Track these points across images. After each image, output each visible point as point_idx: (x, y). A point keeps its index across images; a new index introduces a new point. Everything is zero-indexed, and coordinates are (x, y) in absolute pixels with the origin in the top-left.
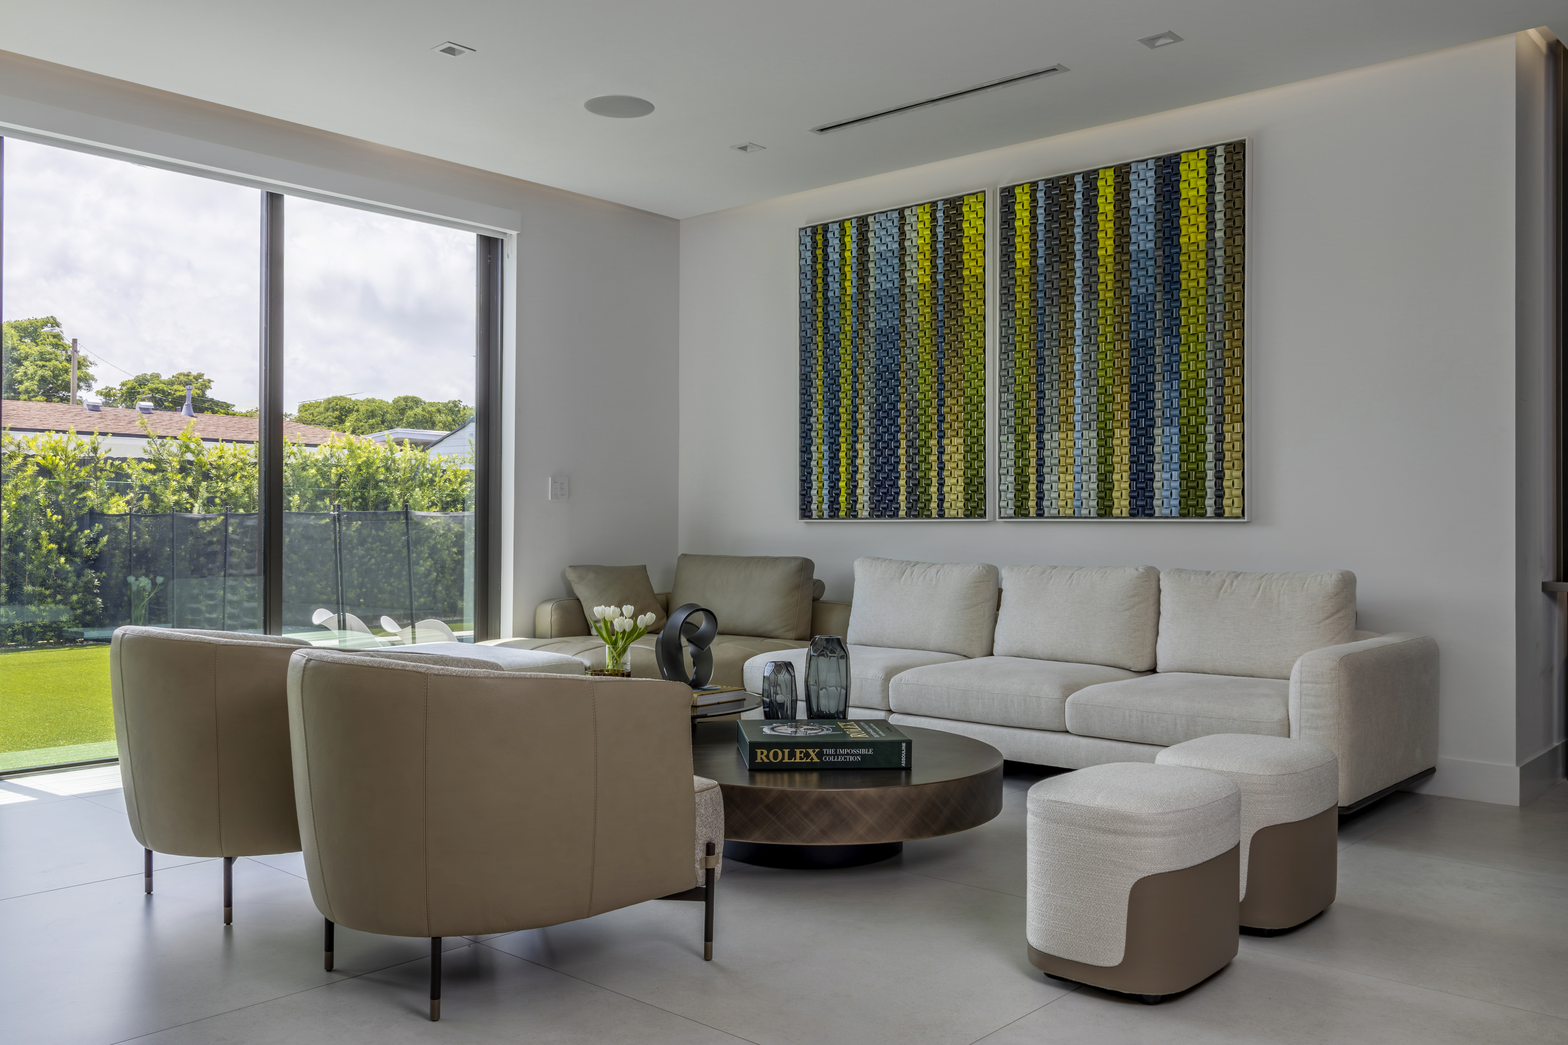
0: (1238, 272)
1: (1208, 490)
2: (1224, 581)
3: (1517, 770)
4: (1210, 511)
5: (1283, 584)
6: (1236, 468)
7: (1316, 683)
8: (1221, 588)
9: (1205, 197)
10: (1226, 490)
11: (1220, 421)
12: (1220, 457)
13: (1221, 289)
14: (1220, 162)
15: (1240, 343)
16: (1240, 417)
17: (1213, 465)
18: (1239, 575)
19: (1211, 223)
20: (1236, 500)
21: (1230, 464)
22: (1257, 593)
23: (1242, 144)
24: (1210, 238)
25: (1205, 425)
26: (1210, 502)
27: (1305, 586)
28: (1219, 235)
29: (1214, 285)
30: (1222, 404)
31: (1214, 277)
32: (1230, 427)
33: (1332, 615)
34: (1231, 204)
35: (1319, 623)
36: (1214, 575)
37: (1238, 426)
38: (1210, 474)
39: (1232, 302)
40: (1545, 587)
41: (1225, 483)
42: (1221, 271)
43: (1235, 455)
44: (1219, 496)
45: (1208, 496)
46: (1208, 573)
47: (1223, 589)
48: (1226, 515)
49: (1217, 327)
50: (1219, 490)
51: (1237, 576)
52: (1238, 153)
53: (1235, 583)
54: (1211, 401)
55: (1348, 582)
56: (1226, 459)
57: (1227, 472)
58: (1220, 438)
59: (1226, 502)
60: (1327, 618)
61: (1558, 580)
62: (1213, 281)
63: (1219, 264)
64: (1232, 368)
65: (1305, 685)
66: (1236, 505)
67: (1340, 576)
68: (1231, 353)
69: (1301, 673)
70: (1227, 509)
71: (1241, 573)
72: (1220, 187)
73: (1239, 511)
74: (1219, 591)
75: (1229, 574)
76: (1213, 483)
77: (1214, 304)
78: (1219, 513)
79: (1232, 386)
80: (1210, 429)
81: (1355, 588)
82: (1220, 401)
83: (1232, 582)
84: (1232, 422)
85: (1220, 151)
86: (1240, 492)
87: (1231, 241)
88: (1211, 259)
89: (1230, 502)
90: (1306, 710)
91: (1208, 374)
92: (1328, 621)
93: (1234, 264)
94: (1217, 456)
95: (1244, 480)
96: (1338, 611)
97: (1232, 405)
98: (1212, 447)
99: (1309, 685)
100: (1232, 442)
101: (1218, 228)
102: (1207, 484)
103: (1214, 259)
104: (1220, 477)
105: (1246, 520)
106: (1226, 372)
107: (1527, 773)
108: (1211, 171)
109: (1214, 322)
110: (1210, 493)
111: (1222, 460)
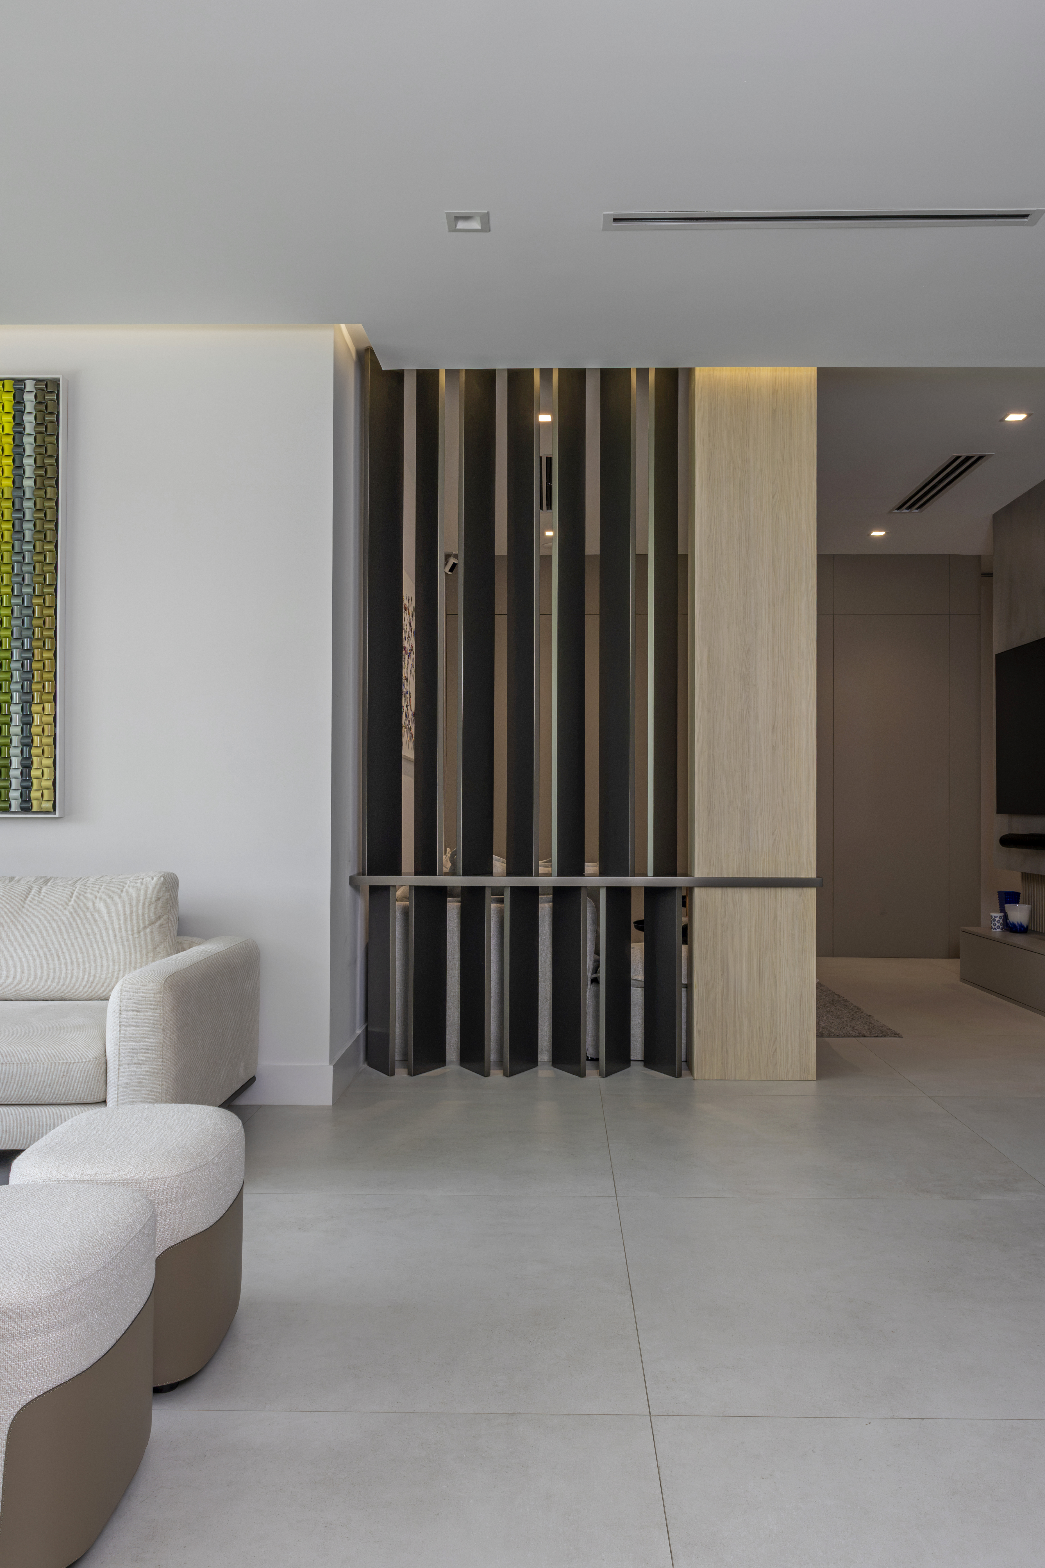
0: (50, 530)
1: (13, 781)
2: (31, 888)
3: (331, 1068)
4: (15, 805)
5: (99, 890)
6: (46, 755)
7: (138, 1011)
8: (27, 897)
9: (12, 436)
10: (35, 781)
11: (27, 702)
12: (27, 743)
13: (31, 547)
14: (29, 399)
15: (52, 611)
16: (52, 697)
17: (18, 751)
18: (49, 880)
19: (18, 467)
20: (46, 792)
21: (40, 751)
22: (70, 901)
23: (56, 382)
24: (18, 486)
25: (9, 703)
26: (15, 794)
27: (124, 891)
28: (28, 483)
29: (22, 540)
30: (31, 681)
31: (21, 531)
32: (40, 708)
33: (154, 922)
34: (42, 450)
35: (139, 932)
36: (19, 881)
37: (48, 707)
38: (16, 762)
39: (43, 562)
40: (352, 880)
41: (34, 773)
42: (30, 525)
43: (45, 740)
44: (26, 788)
45: (13, 787)
46: (12, 878)
47: (30, 897)
48: (34, 809)
49: (25, 590)
50: (26, 780)
51: (46, 882)
52: (51, 392)
53: (44, 890)
54: (17, 676)
55: (170, 885)
56: (35, 745)
57: (36, 760)
58: (27, 720)
59: (34, 794)
60: (148, 926)
61: (363, 874)
62: (20, 536)
63: (27, 517)
64: (42, 639)
65: (124, 1014)
66: (45, 798)
67: (162, 879)
68: (41, 622)
69: (121, 1001)
70: (35, 803)
71: (51, 878)
72: (29, 428)
73: (50, 805)
74: (25, 900)
75: (36, 880)
76: (18, 773)
77: (22, 563)
78: (26, 807)
79: (42, 660)
80: (16, 708)
81: (177, 891)
82: (28, 676)
83: (41, 889)
84: (42, 702)
85: (30, 386)
86: (50, 783)
87: (42, 493)
88: (18, 510)
89: (39, 794)
90: (125, 1043)
91: (14, 644)
92: (148, 930)
93: (45, 519)
94: (23, 741)
95: (55, 769)
96: (159, 918)
97: (42, 682)
98: (18, 730)
99: (129, 1014)
100: (42, 725)
101: (27, 475)
102: (12, 773)
103: (21, 510)
104: (27, 766)
105: (57, 815)
106: (35, 644)
107: (340, 1066)
108: (19, 407)
109: (21, 584)
110: (15, 783)
111: (30, 745)
